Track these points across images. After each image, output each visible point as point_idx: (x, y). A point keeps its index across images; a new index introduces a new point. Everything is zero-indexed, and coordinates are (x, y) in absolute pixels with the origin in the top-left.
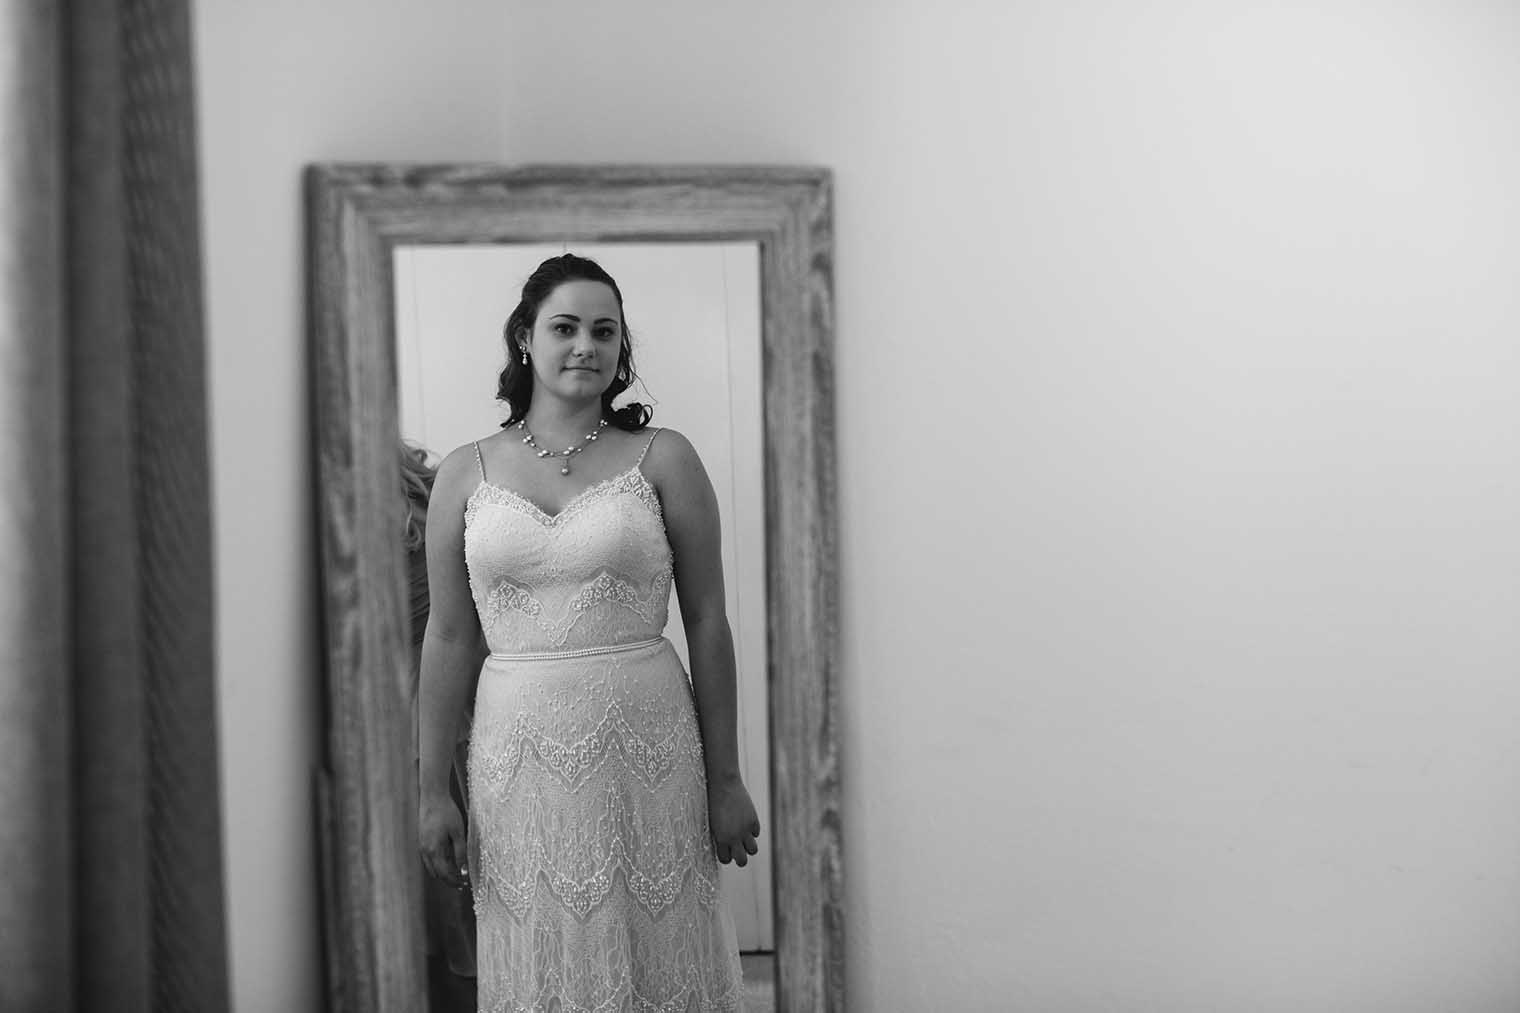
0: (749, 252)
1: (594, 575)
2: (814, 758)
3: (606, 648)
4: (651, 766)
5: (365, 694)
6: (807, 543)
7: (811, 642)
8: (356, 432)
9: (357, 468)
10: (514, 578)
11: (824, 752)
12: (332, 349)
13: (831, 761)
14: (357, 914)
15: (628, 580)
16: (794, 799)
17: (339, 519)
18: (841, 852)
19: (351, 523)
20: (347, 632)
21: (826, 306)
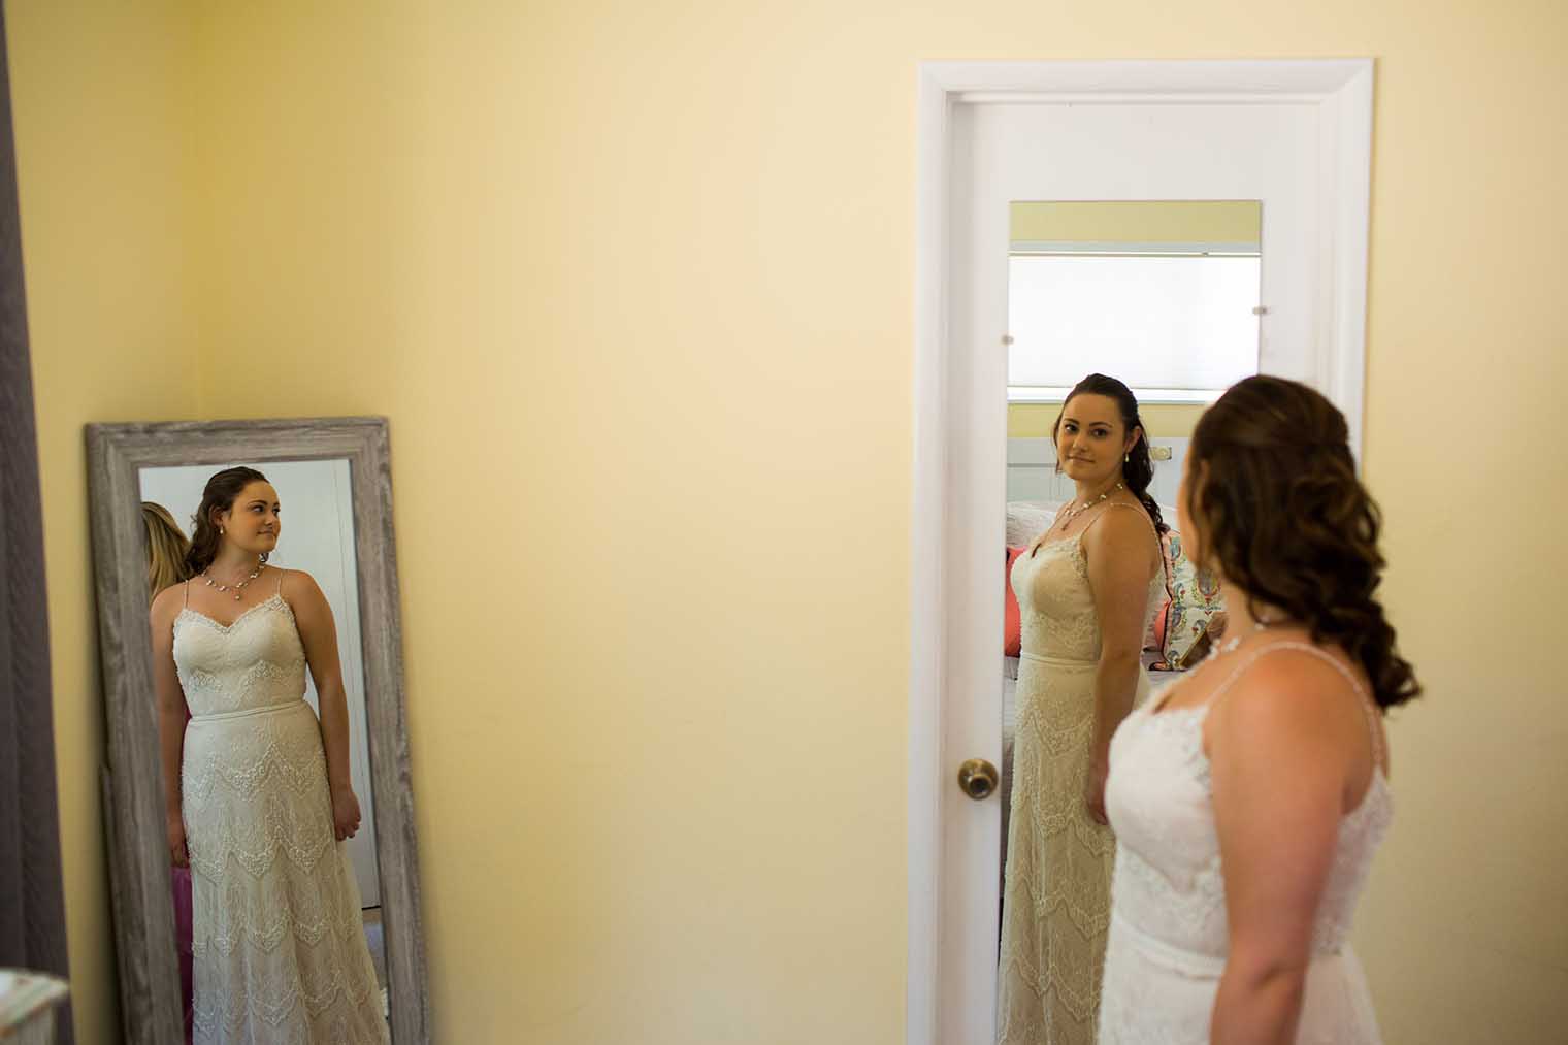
0: (344, 464)
1: (255, 662)
2: (394, 742)
3: (266, 708)
4: (300, 782)
5: (130, 723)
6: (383, 623)
7: (388, 678)
8: (120, 572)
9: (121, 593)
10: (204, 667)
11: (399, 739)
12: (104, 527)
13: (404, 744)
14: (129, 849)
15: (277, 664)
16: (384, 769)
17: (112, 622)
18: (412, 796)
19: (119, 625)
20: (119, 687)
21: (388, 493)
